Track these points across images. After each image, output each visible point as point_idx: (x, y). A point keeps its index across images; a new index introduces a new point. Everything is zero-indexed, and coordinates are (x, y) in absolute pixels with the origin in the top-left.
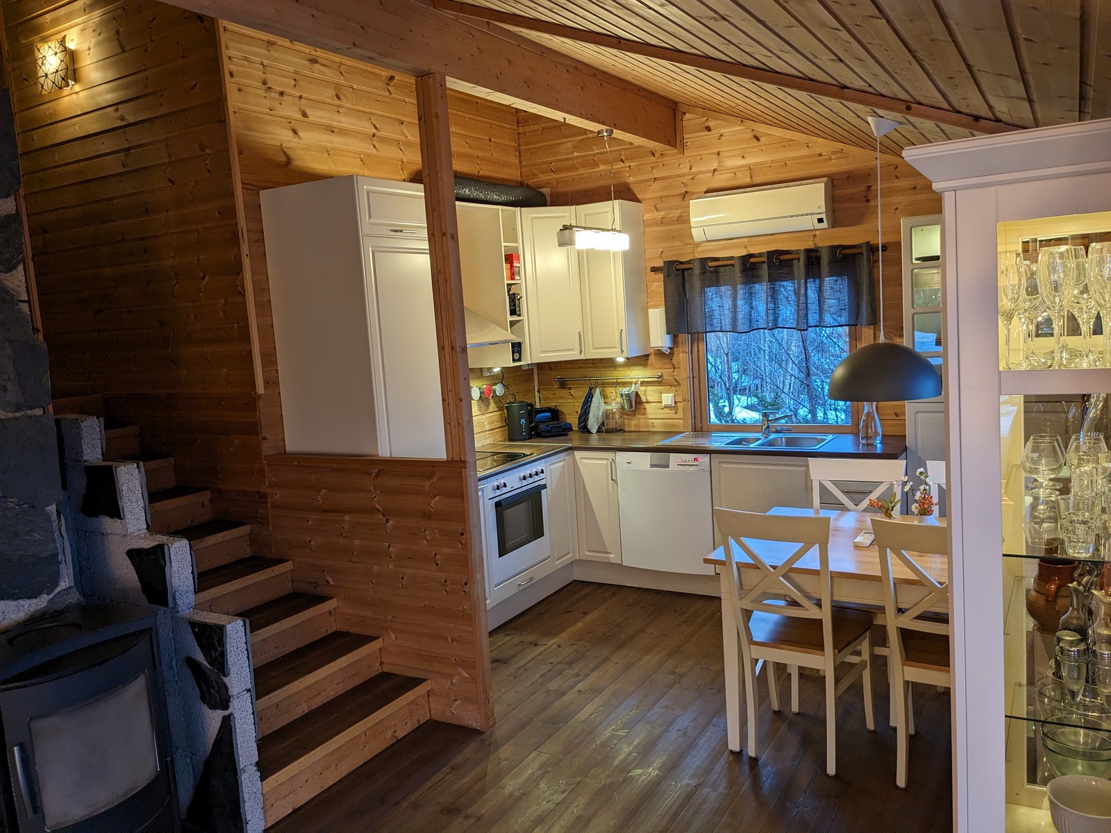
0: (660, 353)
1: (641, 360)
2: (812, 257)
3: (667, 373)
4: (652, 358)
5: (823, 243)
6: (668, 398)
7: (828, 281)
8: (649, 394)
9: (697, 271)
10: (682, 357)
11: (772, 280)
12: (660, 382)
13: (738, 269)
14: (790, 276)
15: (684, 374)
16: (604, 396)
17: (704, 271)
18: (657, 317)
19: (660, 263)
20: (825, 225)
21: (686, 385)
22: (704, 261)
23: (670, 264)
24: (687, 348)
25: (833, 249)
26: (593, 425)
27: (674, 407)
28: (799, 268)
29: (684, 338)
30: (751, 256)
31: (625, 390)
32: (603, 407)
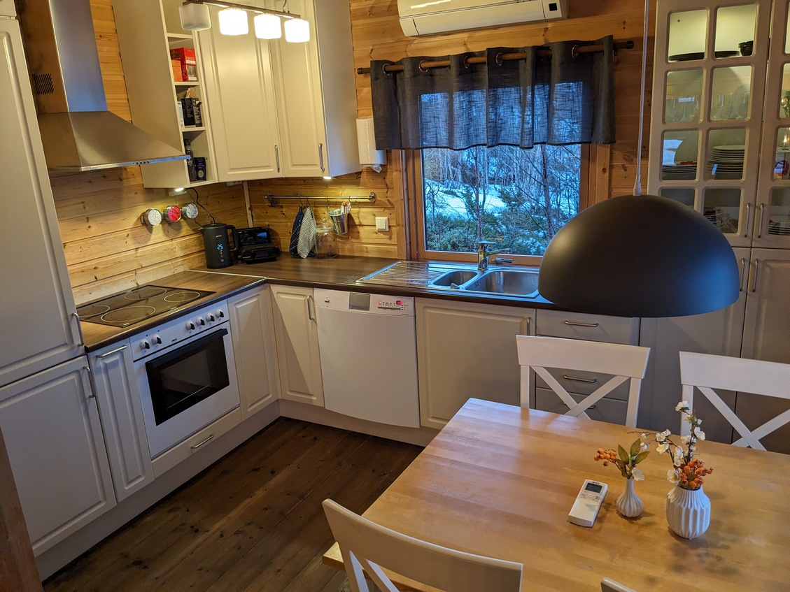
0: (371, 171)
1: (353, 178)
2: (541, 56)
3: (381, 195)
4: (364, 177)
5: (555, 38)
6: (381, 222)
7: (559, 87)
8: (363, 216)
9: (407, 74)
10: (395, 176)
11: (493, 85)
12: (373, 202)
13: (454, 71)
14: (514, 82)
15: (397, 196)
16: (316, 217)
17: (416, 74)
18: (366, 127)
19: (367, 65)
20: (558, 13)
21: (400, 208)
22: (416, 61)
23: (377, 64)
24: (400, 165)
25: (568, 45)
26: (303, 249)
27: (387, 232)
28: (526, 70)
29: (398, 154)
30: (470, 55)
31: (337, 212)
32: (315, 230)
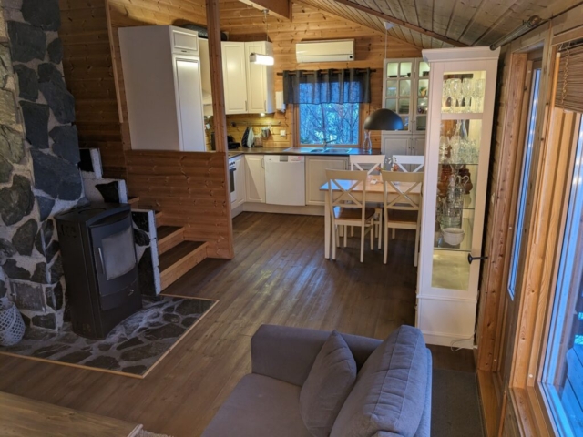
0: (280, 112)
1: (271, 115)
2: (347, 73)
3: (283, 121)
4: (276, 114)
5: (351, 67)
6: (283, 133)
7: (352, 83)
8: (274, 130)
9: (298, 76)
10: (289, 114)
11: (330, 81)
12: (279, 125)
13: (316, 76)
14: (337, 81)
15: (290, 122)
16: (254, 131)
17: (301, 76)
18: (279, 95)
19: (281, 71)
20: (353, 59)
21: (291, 127)
22: (301, 71)
23: (286, 72)
24: (292, 110)
25: (356, 70)
26: (249, 144)
27: (285, 137)
28: (341, 77)
29: (291, 105)
30: (321, 71)
31: (264, 129)
32: (253, 136)
